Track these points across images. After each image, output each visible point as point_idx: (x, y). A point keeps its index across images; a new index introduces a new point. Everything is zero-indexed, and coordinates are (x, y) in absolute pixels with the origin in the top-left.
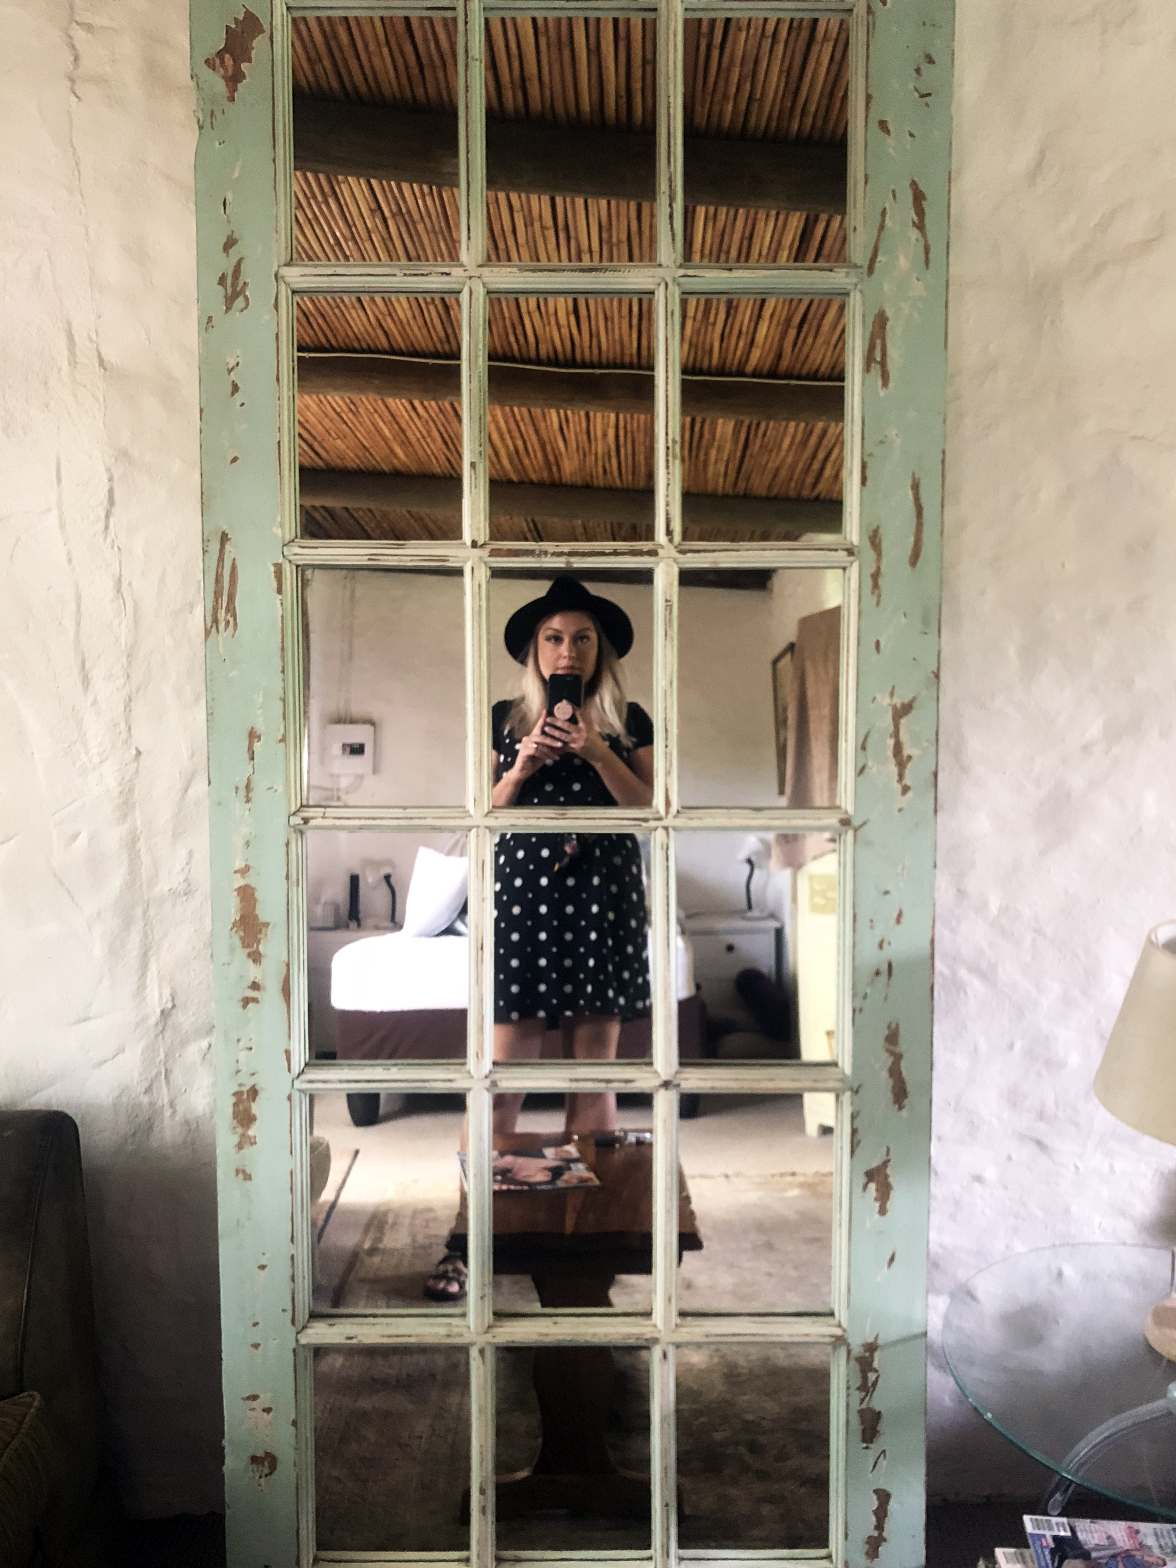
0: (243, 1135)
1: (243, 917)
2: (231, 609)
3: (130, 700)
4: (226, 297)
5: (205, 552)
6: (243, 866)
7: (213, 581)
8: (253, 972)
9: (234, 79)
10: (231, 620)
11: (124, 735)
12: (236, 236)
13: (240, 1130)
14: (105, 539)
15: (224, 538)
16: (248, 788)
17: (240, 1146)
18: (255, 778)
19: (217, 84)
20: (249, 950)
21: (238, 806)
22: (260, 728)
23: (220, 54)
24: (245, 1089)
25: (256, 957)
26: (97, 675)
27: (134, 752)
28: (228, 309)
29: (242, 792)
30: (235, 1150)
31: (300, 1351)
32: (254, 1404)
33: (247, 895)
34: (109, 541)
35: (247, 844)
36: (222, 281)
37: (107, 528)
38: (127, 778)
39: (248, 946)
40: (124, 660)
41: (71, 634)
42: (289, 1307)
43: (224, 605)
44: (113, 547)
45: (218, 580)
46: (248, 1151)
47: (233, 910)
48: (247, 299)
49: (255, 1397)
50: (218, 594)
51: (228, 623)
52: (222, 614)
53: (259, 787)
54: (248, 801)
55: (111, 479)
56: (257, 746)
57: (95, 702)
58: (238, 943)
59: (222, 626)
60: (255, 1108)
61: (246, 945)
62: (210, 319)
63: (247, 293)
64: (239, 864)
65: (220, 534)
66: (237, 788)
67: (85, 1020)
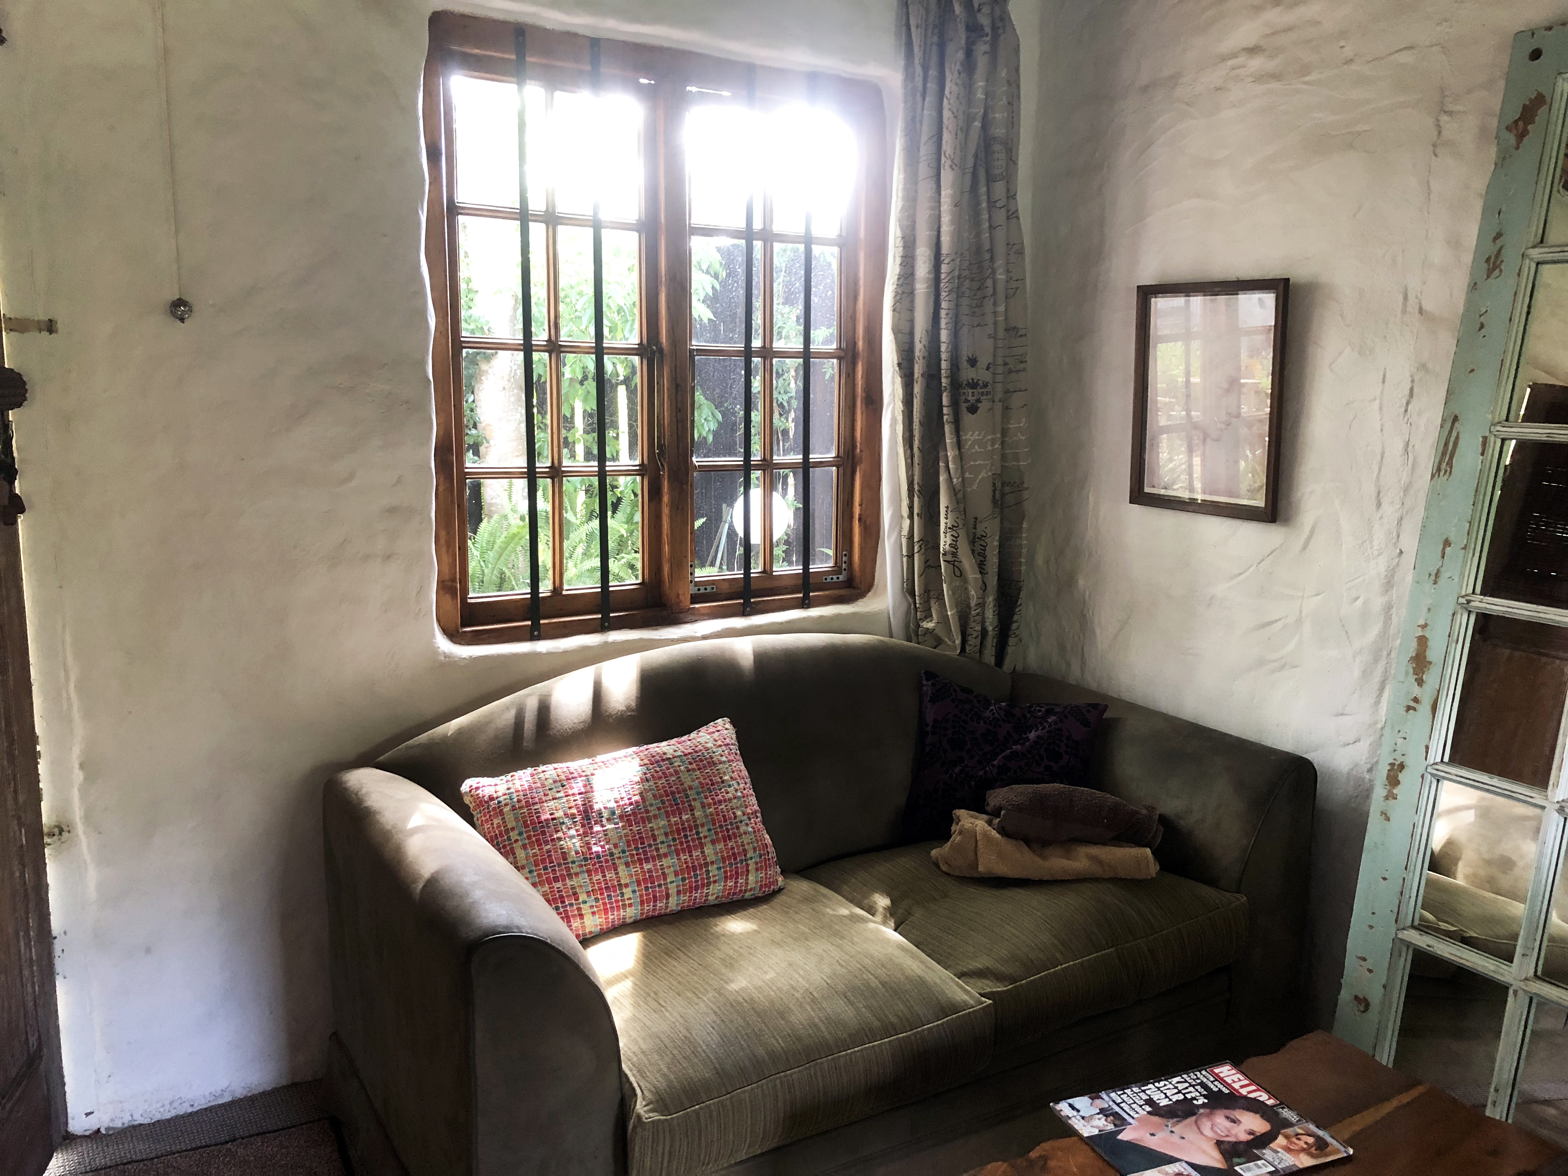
0: (1389, 791)
1: (1417, 655)
2: (1450, 464)
3: (1402, 519)
4: (1488, 269)
5: (1442, 427)
6: (1423, 623)
7: (1443, 445)
8: (1416, 691)
9: (1521, 136)
10: (1449, 469)
11: (1394, 541)
12: (1502, 232)
13: (1388, 787)
14: (1404, 417)
15: (1456, 419)
16: (1437, 575)
17: (1387, 798)
18: (1442, 569)
19: (1512, 139)
20: (1416, 677)
21: (1428, 586)
22: (1452, 539)
23: (1516, 122)
24: (1397, 763)
25: (1420, 682)
26: (1385, 501)
27: (1398, 551)
28: (1488, 277)
29: (1433, 577)
30: (1383, 799)
31: (1397, 941)
32: (1363, 963)
33: (1422, 641)
34: (1406, 419)
35: (1429, 610)
36: (1488, 260)
37: (1406, 411)
38: (1391, 568)
39: (1416, 675)
40: (1402, 494)
41: (1375, 475)
42: (1396, 911)
43: (1446, 460)
44: (1407, 423)
45: (1446, 444)
46: (1391, 802)
47: (1412, 648)
48: (1501, 271)
49: (1364, 959)
50: (1444, 454)
51: (1446, 471)
52: (1444, 465)
53: (1444, 576)
54: (1435, 583)
55: (1413, 381)
56: (1448, 550)
57: (1381, 518)
58: (1411, 671)
59: (1442, 473)
60: (1401, 777)
61: (1415, 673)
62: (1476, 283)
63: (1502, 267)
64: (1422, 622)
65: (1453, 417)
66: (1430, 575)
67: (1342, 714)
